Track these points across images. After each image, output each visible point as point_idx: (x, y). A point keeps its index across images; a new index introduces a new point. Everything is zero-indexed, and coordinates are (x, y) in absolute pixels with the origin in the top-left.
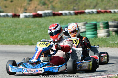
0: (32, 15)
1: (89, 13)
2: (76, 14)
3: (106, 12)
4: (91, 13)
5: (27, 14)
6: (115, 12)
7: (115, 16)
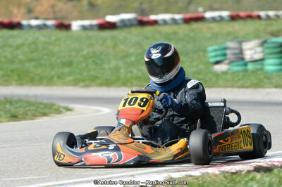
0: (96, 25)
1: (214, 19)
2: (187, 21)
3: (250, 17)
4: (218, 19)
5: (87, 23)
6: (268, 17)
7: (272, 25)
